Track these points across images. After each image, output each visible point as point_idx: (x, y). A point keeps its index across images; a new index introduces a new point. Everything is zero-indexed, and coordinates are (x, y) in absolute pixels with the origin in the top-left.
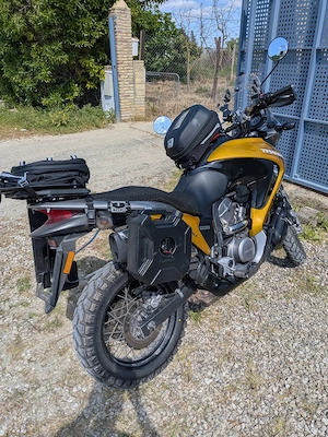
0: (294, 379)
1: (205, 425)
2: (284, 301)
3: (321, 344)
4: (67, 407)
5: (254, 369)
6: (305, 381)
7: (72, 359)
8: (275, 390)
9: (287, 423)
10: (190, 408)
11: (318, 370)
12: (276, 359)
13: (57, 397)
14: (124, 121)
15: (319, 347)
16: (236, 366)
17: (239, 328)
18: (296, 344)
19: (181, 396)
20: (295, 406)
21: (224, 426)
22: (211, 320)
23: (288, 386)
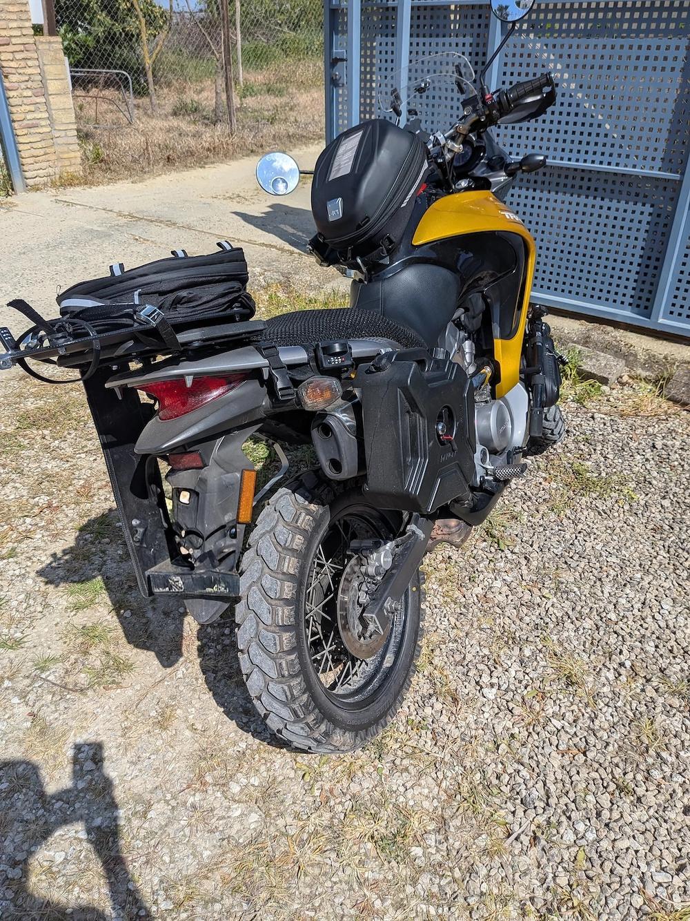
0: (631, 649)
1: (525, 772)
2: (553, 517)
3: (648, 579)
4: (237, 827)
5: (559, 650)
6: (650, 648)
7: (192, 728)
8: (611, 676)
9: (656, 725)
10: (481, 750)
11: (663, 624)
12: (588, 624)
13: (203, 814)
14: (36, 188)
15: (645, 583)
16: (527, 653)
17: (498, 584)
18: (607, 589)
19: (456, 733)
20: (654, 695)
21: (556, 764)
22: (441, 582)
23: (628, 664)
